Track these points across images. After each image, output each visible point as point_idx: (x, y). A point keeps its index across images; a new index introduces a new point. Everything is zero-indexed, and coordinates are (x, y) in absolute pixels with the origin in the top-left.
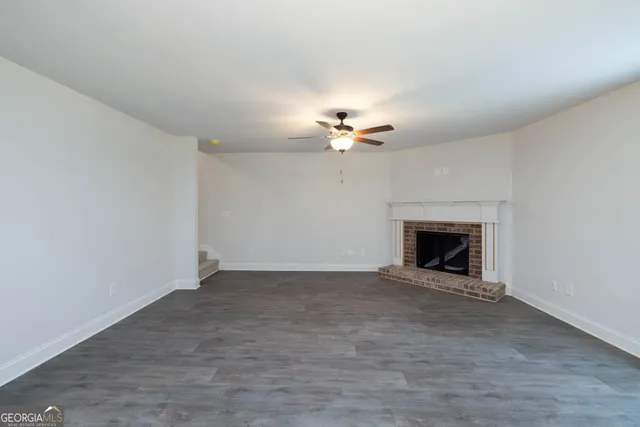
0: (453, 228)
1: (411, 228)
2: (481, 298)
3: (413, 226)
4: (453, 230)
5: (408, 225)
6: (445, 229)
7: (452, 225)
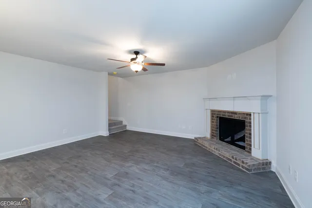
0: (236, 116)
1: (215, 114)
2: (241, 168)
3: (216, 113)
4: (236, 117)
5: (213, 112)
6: (232, 116)
7: (235, 113)
